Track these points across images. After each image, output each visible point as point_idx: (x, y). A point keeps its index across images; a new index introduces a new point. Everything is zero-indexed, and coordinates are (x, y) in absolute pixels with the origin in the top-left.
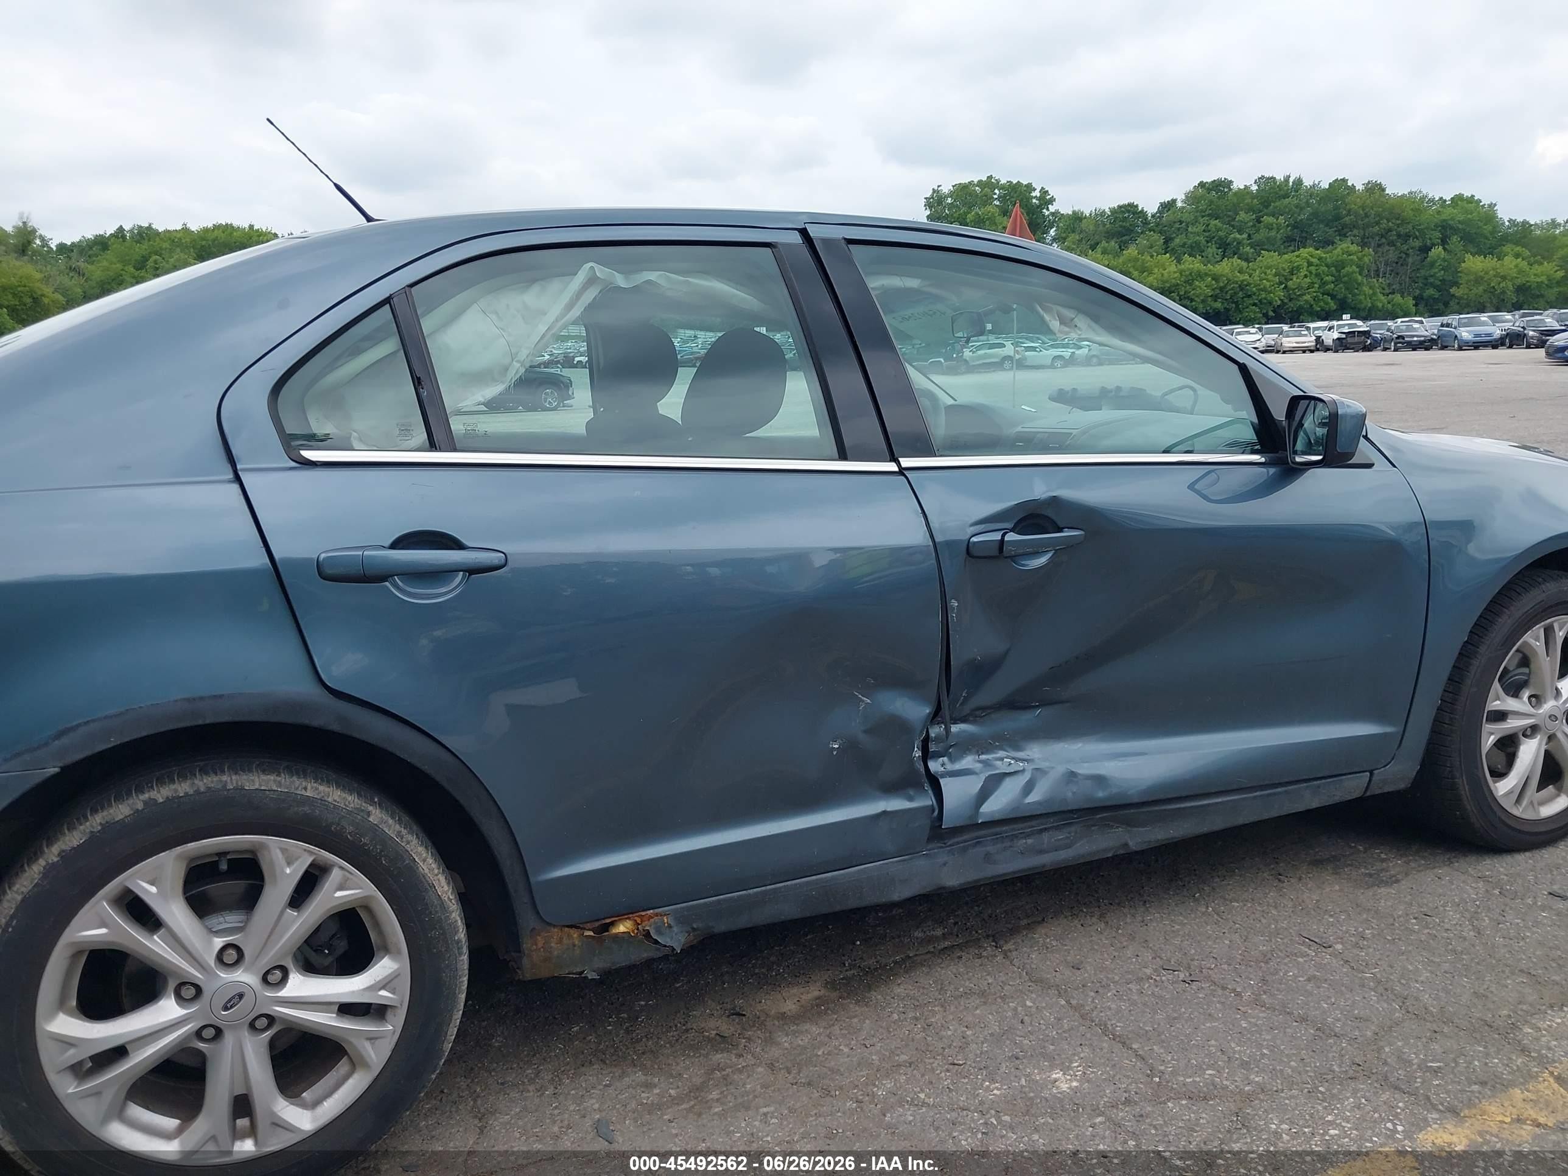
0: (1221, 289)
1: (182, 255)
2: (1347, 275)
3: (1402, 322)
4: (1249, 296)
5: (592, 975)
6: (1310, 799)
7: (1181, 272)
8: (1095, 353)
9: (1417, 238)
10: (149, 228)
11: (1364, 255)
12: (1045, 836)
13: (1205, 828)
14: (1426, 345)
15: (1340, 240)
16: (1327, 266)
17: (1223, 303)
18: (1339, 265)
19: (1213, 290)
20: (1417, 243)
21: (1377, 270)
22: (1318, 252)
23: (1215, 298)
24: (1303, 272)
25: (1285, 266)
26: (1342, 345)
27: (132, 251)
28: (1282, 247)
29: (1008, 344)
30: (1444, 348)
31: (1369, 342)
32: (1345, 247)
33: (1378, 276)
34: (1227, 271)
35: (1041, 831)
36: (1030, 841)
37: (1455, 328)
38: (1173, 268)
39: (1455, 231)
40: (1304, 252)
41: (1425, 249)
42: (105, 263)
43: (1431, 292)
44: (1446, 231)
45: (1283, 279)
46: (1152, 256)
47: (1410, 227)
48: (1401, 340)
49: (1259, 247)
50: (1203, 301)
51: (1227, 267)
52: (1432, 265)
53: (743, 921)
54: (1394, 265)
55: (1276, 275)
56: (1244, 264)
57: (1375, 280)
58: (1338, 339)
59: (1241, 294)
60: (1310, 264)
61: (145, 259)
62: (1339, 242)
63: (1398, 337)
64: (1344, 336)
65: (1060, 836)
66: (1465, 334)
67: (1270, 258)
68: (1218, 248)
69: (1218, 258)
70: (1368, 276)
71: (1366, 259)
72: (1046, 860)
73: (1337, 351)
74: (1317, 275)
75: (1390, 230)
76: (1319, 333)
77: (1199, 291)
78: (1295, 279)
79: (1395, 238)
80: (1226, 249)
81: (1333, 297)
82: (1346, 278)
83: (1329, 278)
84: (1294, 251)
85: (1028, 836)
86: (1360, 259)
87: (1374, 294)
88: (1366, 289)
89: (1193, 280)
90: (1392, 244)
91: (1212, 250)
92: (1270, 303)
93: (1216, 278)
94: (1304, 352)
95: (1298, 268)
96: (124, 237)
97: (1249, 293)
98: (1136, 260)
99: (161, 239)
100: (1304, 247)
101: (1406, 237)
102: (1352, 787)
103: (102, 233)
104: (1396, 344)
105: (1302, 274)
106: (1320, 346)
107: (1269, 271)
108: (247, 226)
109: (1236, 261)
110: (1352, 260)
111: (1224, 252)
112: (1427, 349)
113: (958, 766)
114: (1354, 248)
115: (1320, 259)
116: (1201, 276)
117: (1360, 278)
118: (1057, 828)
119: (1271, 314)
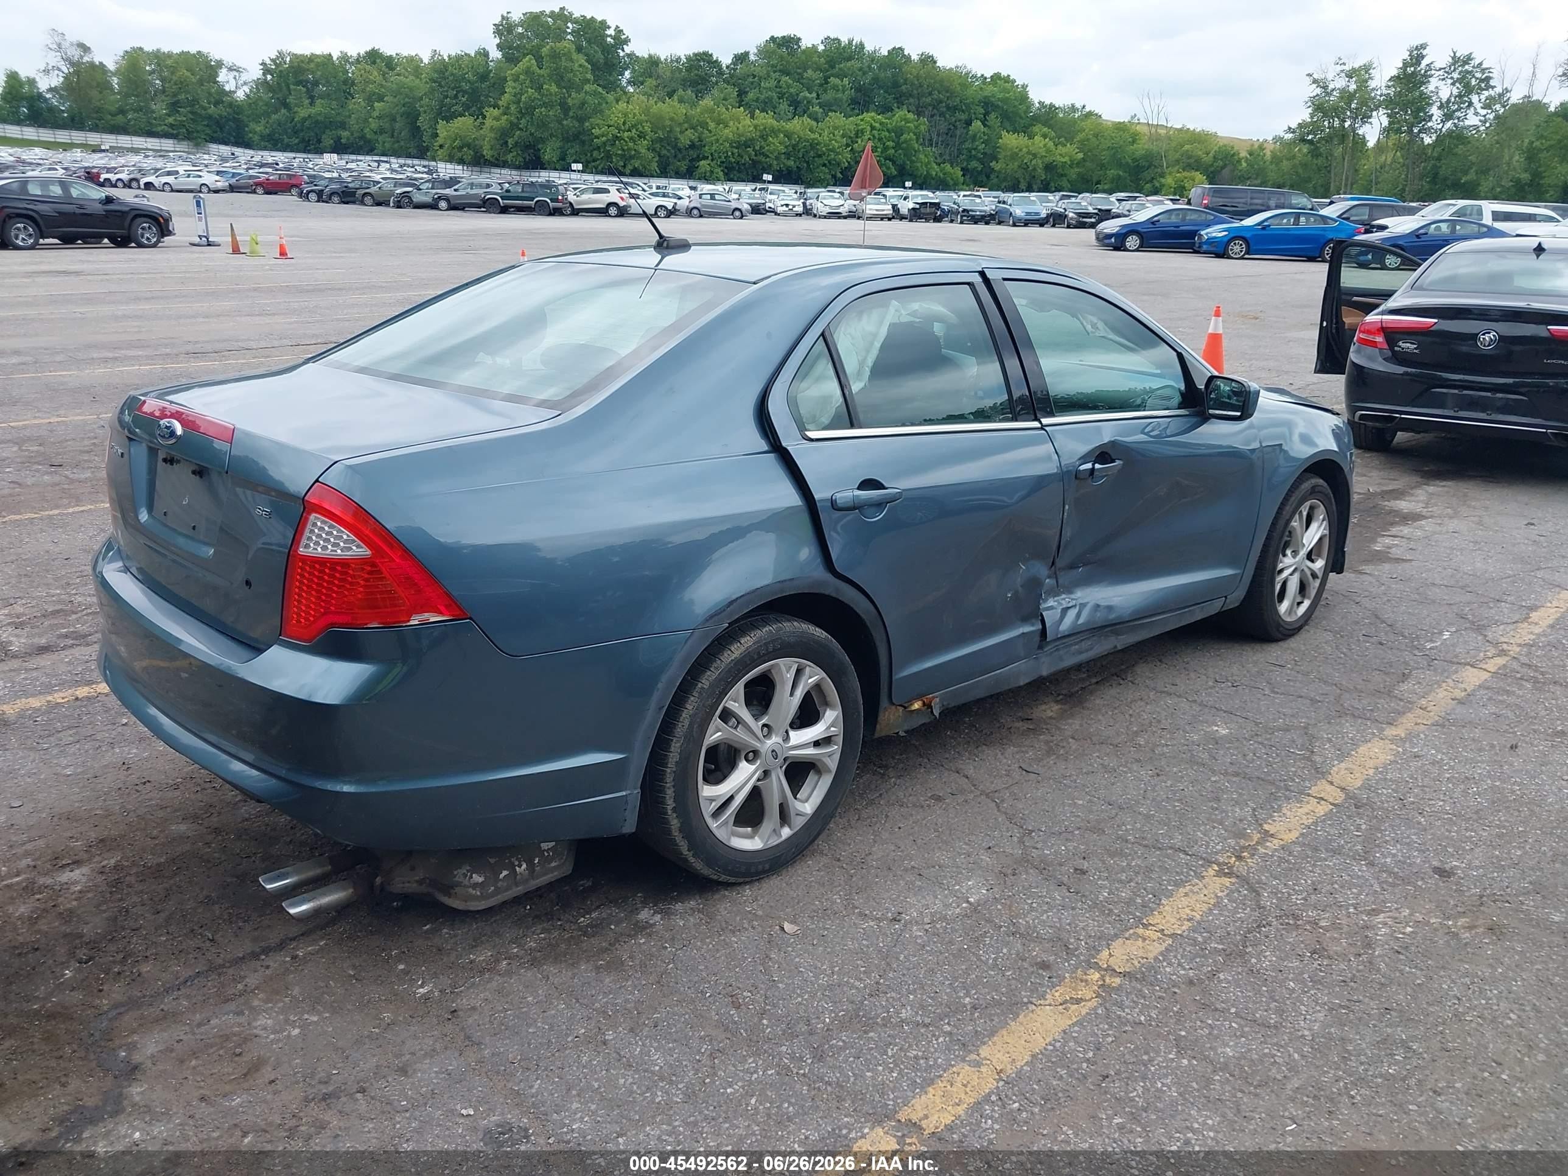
0: (794, 147)
2: (905, 141)
3: (964, 196)
4: (820, 156)
7: (755, 127)
8: (695, 205)
9: (963, 111)
11: (920, 124)
12: (1083, 644)
14: (987, 219)
15: (899, 108)
16: (888, 130)
17: (795, 162)
18: (899, 132)
19: (786, 147)
20: (963, 117)
21: (931, 140)
22: (879, 117)
23: (788, 155)
24: (867, 136)
25: (852, 127)
26: (916, 215)
28: (848, 109)
29: (613, 189)
30: (1000, 223)
31: (939, 213)
32: (902, 115)
33: (932, 145)
34: (798, 128)
35: (1083, 640)
36: (1077, 647)
37: (1010, 205)
38: (748, 121)
39: (995, 107)
40: (868, 116)
41: (969, 123)
43: (974, 164)
44: (988, 105)
45: (849, 141)
46: (727, 109)
47: (958, 99)
48: (965, 214)
49: (828, 107)
50: (777, 158)
51: (799, 125)
52: (974, 138)
54: (945, 136)
55: (843, 136)
56: (814, 123)
57: (929, 149)
58: (913, 209)
59: (812, 154)
60: (873, 128)
62: (897, 110)
63: (964, 211)
64: (918, 206)
65: (1089, 643)
66: (1019, 212)
67: (837, 119)
68: (790, 106)
69: (790, 115)
70: (923, 144)
71: (922, 127)
73: (911, 221)
74: (880, 139)
75: (941, 102)
76: (894, 201)
77: (772, 147)
78: (859, 142)
79: (945, 109)
80: (798, 107)
81: (894, 163)
82: (904, 145)
83: (890, 144)
84: (858, 115)
86: (916, 127)
87: (929, 163)
88: (922, 156)
89: (767, 135)
90: (942, 114)
91: (784, 106)
92: (839, 164)
93: (788, 135)
94: (882, 219)
95: (862, 132)
97: (819, 153)
98: (712, 111)
100: (867, 111)
101: (954, 109)
104: (962, 217)
105: (866, 137)
106: (896, 214)
107: (836, 132)
109: (806, 120)
110: (909, 127)
111: (795, 109)
112: (987, 223)
113: (1051, 603)
114: (911, 116)
115: (881, 124)
116: (774, 132)
117: (916, 146)
118: (1089, 638)
119: (839, 175)
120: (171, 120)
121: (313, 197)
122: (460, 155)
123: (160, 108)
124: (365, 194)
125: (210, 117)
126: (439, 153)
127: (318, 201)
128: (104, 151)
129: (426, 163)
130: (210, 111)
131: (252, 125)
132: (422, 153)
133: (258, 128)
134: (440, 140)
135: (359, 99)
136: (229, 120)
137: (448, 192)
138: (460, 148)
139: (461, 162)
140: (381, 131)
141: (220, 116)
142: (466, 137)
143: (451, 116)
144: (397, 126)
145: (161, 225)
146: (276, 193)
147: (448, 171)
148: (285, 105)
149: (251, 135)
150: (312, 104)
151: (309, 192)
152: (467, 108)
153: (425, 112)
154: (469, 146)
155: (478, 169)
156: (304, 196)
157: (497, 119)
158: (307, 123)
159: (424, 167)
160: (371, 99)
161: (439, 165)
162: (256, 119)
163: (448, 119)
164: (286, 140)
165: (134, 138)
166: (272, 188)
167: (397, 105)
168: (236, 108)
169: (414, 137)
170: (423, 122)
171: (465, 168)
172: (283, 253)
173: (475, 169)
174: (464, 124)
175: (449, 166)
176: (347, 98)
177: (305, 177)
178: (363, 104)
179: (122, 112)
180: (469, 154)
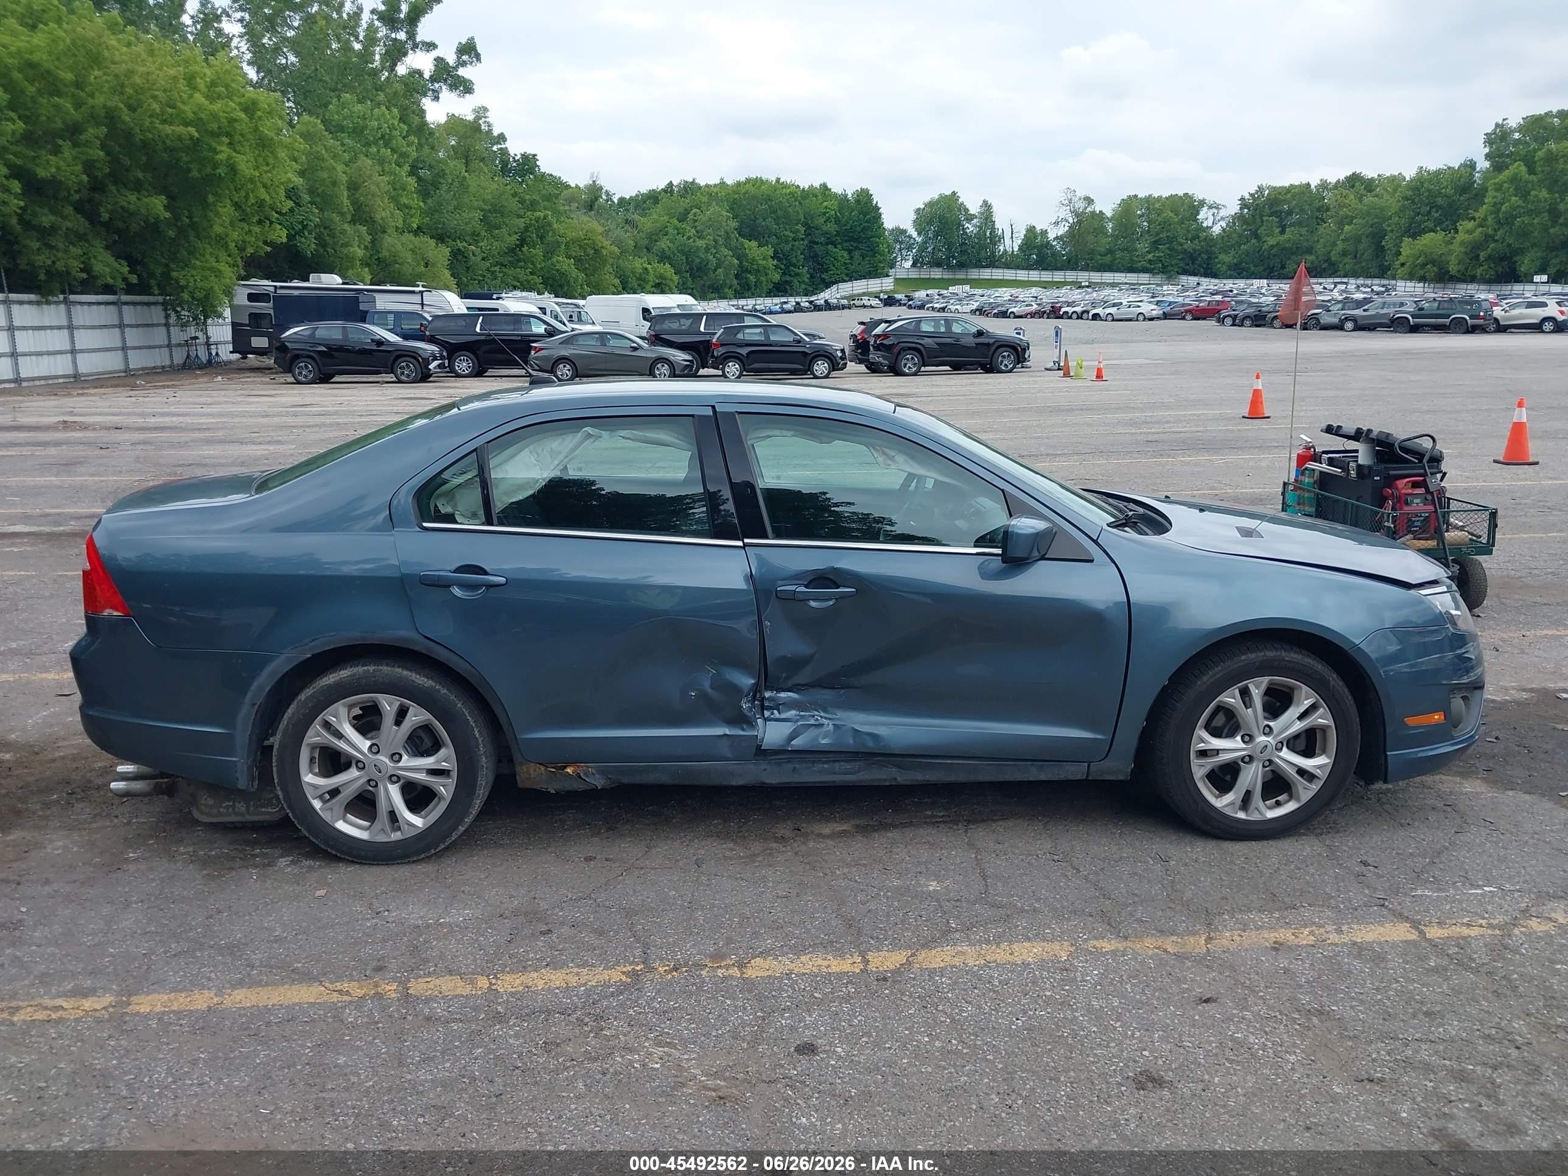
1: (717, 207)
5: (553, 791)
6: (1036, 774)
10: (693, 183)
12: (837, 765)
13: (952, 778)
27: (677, 205)
35: (835, 761)
36: (826, 766)
42: (655, 216)
53: (638, 779)
61: (687, 212)
65: (848, 766)
72: (838, 778)
85: (825, 763)
96: (672, 191)
99: (702, 194)
102: (1075, 772)
103: (655, 188)
108: (774, 179)
113: (783, 716)
118: (846, 761)
120: (1150, 256)
121: (1229, 321)
122: (1422, 272)
123: (1142, 246)
124: (1276, 317)
125: (1185, 251)
126: (1399, 271)
127: (1232, 325)
128: (1083, 287)
129: (1385, 282)
130: (1185, 246)
131: (1222, 257)
132: (1383, 272)
133: (1227, 258)
134: (1402, 259)
135: (1332, 224)
136: (1203, 252)
137: (1358, 312)
138: (1424, 265)
139: (1422, 279)
140: (1344, 253)
141: (1194, 250)
142: (1431, 253)
143: (1420, 232)
144: (1361, 247)
145: (1018, 353)
146: (1204, 319)
147: (1407, 289)
148: (1257, 236)
149: (1219, 266)
150: (1283, 232)
151: (1225, 317)
152: (1439, 222)
153: (1392, 231)
154: (1433, 262)
155: (1442, 285)
156: (1221, 321)
157: (1469, 232)
158: (1274, 251)
159: (1383, 286)
160: (1341, 224)
161: (1398, 284)
162: (1225, 250)
163: (1414, 236)
164: (1253, 268)
165: (1116, 274)
166: (1199, 314)
167: (1365, 227)
168: (1210, 241)
169: (1377, 257)
170: (1388, 242)
171: (1426, 285)
172: (1099, 376)
173: (1438, 285)
174: (1431, 241)
175: (1409, 284)
176: (1318, 224)
177: (1233, 303)
178: (1334, 228)
179: (1110, 251)
180: (1430, 269)
